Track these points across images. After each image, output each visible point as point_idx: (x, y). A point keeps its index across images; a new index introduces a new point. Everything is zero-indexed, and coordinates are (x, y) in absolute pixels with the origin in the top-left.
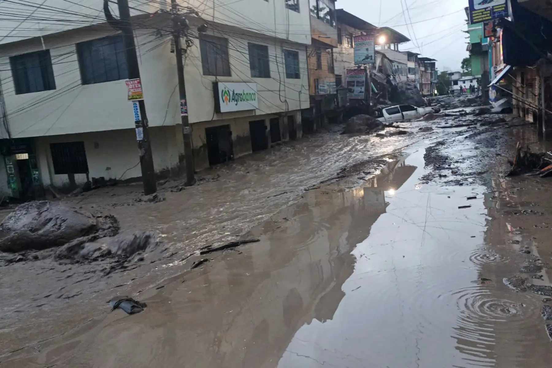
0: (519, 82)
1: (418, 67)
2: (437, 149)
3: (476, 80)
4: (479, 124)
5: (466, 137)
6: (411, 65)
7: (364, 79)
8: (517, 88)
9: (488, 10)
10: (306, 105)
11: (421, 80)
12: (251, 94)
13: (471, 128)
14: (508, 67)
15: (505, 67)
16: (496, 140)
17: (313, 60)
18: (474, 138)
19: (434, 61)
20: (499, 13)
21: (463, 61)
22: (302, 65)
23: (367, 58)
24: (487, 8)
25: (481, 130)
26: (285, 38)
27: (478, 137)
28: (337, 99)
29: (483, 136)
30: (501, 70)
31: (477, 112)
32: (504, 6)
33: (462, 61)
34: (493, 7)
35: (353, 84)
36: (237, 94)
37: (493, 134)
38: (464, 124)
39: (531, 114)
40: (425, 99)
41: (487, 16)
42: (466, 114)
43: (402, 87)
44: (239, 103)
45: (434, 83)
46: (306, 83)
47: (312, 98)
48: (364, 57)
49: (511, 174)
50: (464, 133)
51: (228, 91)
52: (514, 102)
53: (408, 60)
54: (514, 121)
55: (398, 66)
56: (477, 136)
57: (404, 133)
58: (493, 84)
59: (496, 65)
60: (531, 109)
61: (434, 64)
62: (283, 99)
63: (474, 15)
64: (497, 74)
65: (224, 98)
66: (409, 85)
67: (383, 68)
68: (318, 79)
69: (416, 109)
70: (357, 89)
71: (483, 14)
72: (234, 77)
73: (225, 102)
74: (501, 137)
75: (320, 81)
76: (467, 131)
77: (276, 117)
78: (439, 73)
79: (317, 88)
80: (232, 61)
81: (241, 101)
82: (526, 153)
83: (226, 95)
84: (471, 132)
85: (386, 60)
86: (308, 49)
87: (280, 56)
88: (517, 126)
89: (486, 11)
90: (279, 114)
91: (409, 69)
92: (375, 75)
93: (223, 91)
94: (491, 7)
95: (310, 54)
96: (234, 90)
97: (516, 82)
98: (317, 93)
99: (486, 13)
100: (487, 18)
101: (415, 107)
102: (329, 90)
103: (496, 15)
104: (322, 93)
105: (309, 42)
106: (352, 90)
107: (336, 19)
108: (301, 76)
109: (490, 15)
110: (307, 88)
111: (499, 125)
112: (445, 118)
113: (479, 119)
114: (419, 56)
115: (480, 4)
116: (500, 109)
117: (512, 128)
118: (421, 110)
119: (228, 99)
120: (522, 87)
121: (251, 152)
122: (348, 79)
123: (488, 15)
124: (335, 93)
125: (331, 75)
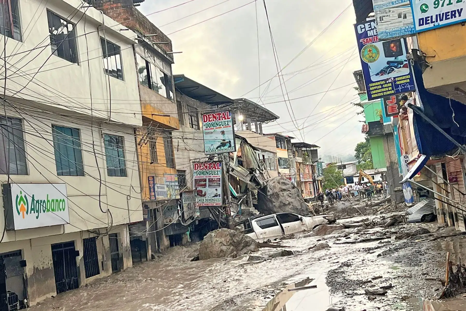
0: (441, 177)
1: (292, 156)
2: (343, 272)
3: (380, 175)
4: (393, 237)
5: (379, 255)
6: (283, 154)
7: (220, 176)
8: (439, 185)
9: (389, 83)
10: (138, 216)
11: (298, 176)
12: (59, 200)
13: (383, 243)
14: (423, 157)
15: (419, 157)
16: (420, 257)
17: (146, 149)
18: (390, 256)
19: (315, 149)
20: (404, 86)
21: (357, 146)
22: (130, 157)
23: (223, 144)
24: (388, 79)
25: (397, 245)
26: (106, 117)
27: (396, 254)
28: (182, 208)
29: (401, 253)
30: (414, 161)
31: (389, 221)
32: (409, 77)
33: (355, 147)
34: (394, 78)
35: (203, 183)
36: (37, 201)
37: (414, 249)
38: (373, 237)
39: (461, 220)
40: (310, 205)
41: (389, 91)
42: (374, 225)
43: (274, 187)
44: (42, 214)
45: (318, 181)
46: (136, 183)
47: (145, 206)
48: (219, 144)
49: (445, 296)
50: (375, 251)
51: (25, 196)
52: (437, 204)
53: (277, 147)
54: (441, 231)
55: (263, 156)
56: (393, 253)
57: (289, 253)
58: (407, 179)
59: (406, 153)
60: (460, 213)
61: (315, 153)
62: (104, 208)
63: (371, 89)
64: (410, 166)
65: (19, 207)
66: (284, 184)
67: (244, 159)
68: (153, 177)
69: (301, 220)
70: (210, 191)
71: (383, 88)
72: (33, 174)
73: (21, 213)
74: (426, 253)
75: (157, 180)
76: (378, 247)
77: (92, 236)
78: (324, 166)
79: (152, 190)
80: (28, 150)
81: (44, 211)
82: (459, 268)
83: (22, 202)
84: (384, 248)
85: (247, 147)
86: (137, 133)
87: (99, 144)
88: (445, 237)
89: (386, 83)
90: (97, 232)
91: (280, 159)
92: (233, 170)
93: (17, 197)
94: (392, 79)
95: (142, 139)
96: (33, 195)
97: (436, 177)
98: (153, 198)
99: (386, 85)
100: (388, 93)
101: (300, 216)
102: (169, 192)
103: (400, 88)
104: (160, 198)
105: (138, 122)
106: (203, 193)
107: (174, 89)
108: (129, 172)
109: (393, 89)
110: (139, 190)
111: (421, 237)
112: (345, 231)
113: (393, 230)
114: (293, 141)
115: (377, 74)
116: (419, 216)
117: (439, 240)
118: (307, 220)
119: (25, 208)
120: (445, 184)
121: (55, 294)
122: (195, 177)
123: (390, 88)
124: (178, 197)
125: (172, 171)
